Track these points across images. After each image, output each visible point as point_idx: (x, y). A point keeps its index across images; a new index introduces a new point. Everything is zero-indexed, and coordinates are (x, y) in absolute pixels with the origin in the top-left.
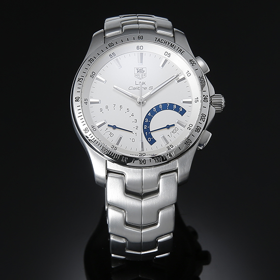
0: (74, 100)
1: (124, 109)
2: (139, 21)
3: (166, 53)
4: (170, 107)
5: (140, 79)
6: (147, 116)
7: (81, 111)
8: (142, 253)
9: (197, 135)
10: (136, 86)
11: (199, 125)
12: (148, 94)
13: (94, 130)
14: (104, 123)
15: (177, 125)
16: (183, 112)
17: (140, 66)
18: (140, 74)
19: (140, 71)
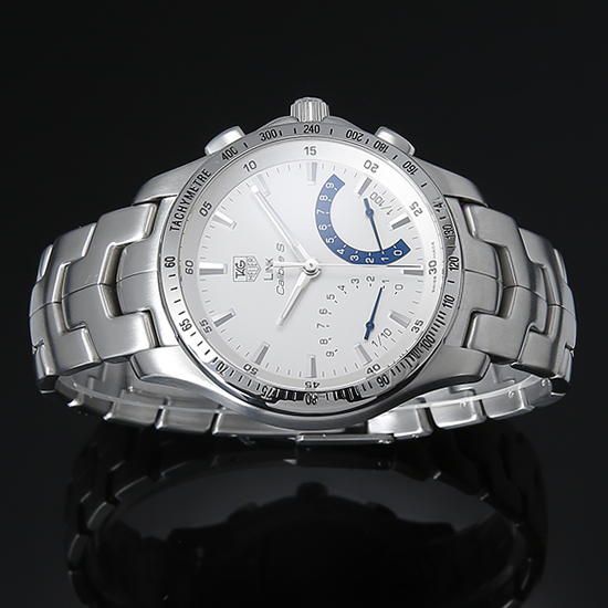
1: (328, 306)
4: (324, 208)
5: (260, 269)
6: (346, 257)
10: (276, 280)
11: (371, 143)
13: (377, 368)
14: (360, 347)
15: (367, 194)
18: (248, 269)
19: (241, 269)
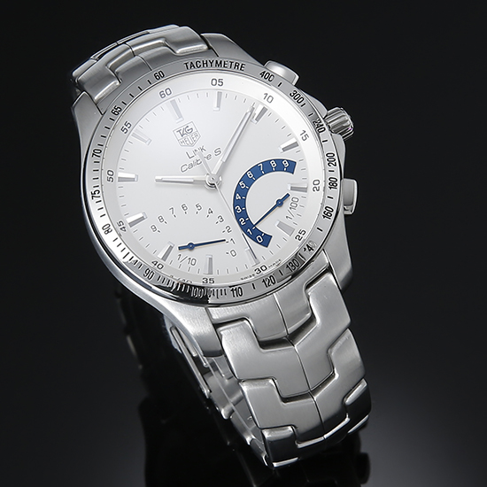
0: (102, 232)
1: (192, 209)
2: (134, 49)
3: (214, 81)
4: (265, 168)
5: (192, 145)
6: (236, 203)
7: (123, 246)
8: (326, 436)
9: (335, 193)
10: (191, 161)
11: (332, 174)
12: (219, 163)
13: (160, 266)
14: (171, 248)
15: (293, 194)
16: (291, 167)
17: (181, 125)
18: (188, 137)
19: (185, 131)
